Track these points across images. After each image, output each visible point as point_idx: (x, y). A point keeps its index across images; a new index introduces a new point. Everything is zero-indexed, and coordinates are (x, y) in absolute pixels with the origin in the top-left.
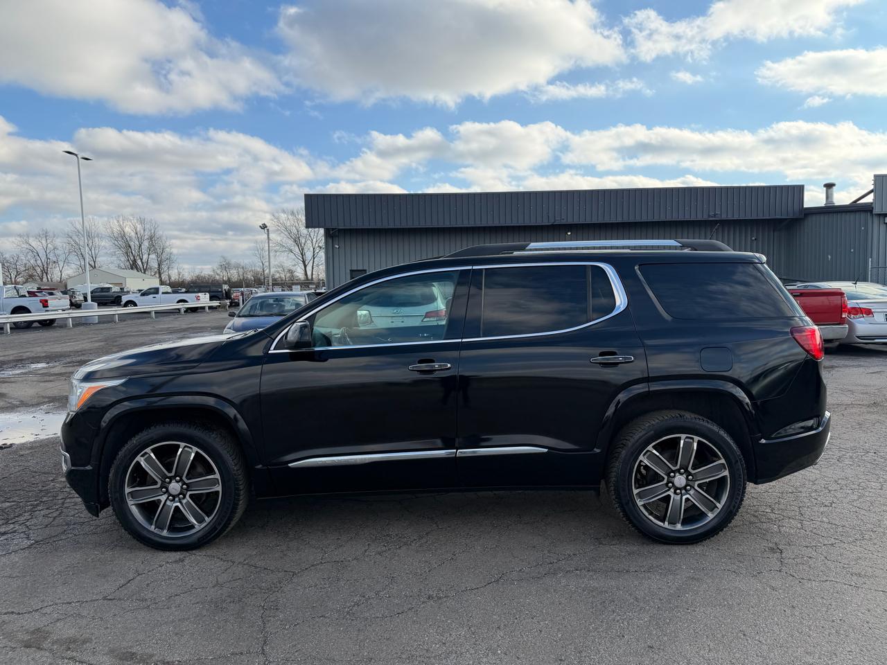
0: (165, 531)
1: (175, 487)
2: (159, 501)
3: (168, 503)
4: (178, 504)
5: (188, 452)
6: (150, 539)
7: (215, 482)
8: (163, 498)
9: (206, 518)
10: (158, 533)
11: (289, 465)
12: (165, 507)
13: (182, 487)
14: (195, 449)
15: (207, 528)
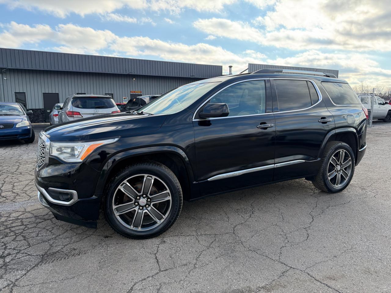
0: (140, 228)
1: (143, 201)
2: (135, 211)
3: (140, 211)
4: (146, 211)
5: (149, 179)
6: (131, 234)
7: (167, 195)
8: (137, 209)
9: (164, 217)
10: (136, 230)
11: (208, 180)
12: (138, 213)
13: (147, 201)
14: (154, 177)
15: (165, 222)
